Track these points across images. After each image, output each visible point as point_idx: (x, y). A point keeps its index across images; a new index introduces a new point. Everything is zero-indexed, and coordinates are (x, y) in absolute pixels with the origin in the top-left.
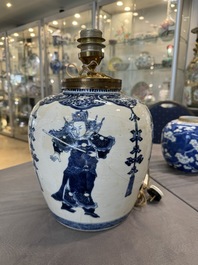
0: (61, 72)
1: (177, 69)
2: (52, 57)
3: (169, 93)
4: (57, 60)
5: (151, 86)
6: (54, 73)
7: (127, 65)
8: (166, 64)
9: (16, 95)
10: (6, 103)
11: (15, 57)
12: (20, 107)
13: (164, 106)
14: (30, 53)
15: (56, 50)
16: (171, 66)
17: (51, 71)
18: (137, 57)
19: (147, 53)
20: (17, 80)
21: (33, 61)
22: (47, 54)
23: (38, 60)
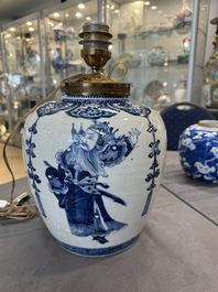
0: (64, 71)
1: (194, 65)
2: (54, 54)
3: (185, 94)
4: (60, 58)
5: (165, 84)
6: (57, 72)
7: (139, 62)
8: (182, 60)
9: (15, 98)
10: (4, 108)
11: (12, 55)
12: (20, 112)
13: (180, 108)
14: (29, 50)
15: (59, 46)
16: (187, 62)
17: (53, 70)
18: (150, 53)
19: (161, 48)
20: (15, 81)
21: (32, 59)
22: (48, 51)
23: (38, 58)
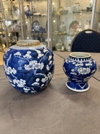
0: (31, 17)
1: (95, 12)
2: (26, 9)
3: (90, 27)
4: (29, 10)
5: (80, 24)
6: (28, 18)
7: (67, 11)
8: (89, 10)
9: (8, 31)
10: (4, 36)
11: (6, 10)
12: (11, 38)
14: (14, 7)
15: (28, 4)
16: (91, 11)
17: (26, 17)
18: (73, 6)
19: (78, 3)
20: (9, 23)
21: (16, 12)
22: (23, 7)
23: (19, 11)
